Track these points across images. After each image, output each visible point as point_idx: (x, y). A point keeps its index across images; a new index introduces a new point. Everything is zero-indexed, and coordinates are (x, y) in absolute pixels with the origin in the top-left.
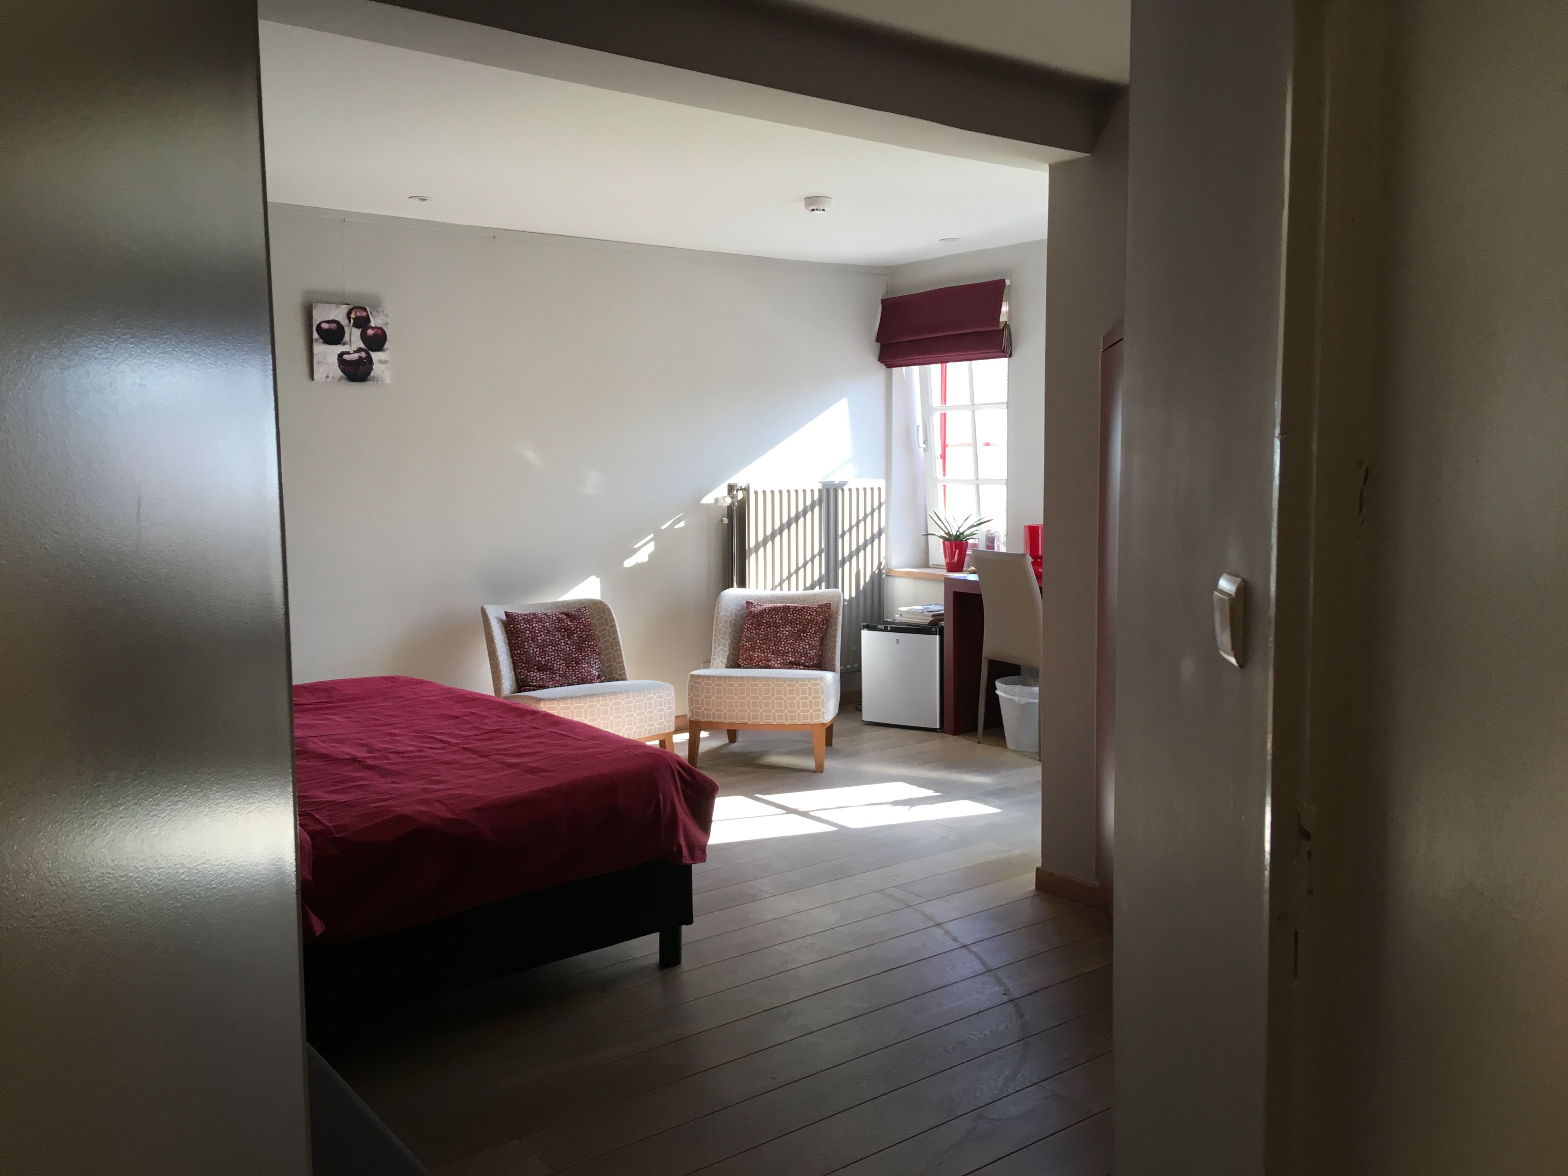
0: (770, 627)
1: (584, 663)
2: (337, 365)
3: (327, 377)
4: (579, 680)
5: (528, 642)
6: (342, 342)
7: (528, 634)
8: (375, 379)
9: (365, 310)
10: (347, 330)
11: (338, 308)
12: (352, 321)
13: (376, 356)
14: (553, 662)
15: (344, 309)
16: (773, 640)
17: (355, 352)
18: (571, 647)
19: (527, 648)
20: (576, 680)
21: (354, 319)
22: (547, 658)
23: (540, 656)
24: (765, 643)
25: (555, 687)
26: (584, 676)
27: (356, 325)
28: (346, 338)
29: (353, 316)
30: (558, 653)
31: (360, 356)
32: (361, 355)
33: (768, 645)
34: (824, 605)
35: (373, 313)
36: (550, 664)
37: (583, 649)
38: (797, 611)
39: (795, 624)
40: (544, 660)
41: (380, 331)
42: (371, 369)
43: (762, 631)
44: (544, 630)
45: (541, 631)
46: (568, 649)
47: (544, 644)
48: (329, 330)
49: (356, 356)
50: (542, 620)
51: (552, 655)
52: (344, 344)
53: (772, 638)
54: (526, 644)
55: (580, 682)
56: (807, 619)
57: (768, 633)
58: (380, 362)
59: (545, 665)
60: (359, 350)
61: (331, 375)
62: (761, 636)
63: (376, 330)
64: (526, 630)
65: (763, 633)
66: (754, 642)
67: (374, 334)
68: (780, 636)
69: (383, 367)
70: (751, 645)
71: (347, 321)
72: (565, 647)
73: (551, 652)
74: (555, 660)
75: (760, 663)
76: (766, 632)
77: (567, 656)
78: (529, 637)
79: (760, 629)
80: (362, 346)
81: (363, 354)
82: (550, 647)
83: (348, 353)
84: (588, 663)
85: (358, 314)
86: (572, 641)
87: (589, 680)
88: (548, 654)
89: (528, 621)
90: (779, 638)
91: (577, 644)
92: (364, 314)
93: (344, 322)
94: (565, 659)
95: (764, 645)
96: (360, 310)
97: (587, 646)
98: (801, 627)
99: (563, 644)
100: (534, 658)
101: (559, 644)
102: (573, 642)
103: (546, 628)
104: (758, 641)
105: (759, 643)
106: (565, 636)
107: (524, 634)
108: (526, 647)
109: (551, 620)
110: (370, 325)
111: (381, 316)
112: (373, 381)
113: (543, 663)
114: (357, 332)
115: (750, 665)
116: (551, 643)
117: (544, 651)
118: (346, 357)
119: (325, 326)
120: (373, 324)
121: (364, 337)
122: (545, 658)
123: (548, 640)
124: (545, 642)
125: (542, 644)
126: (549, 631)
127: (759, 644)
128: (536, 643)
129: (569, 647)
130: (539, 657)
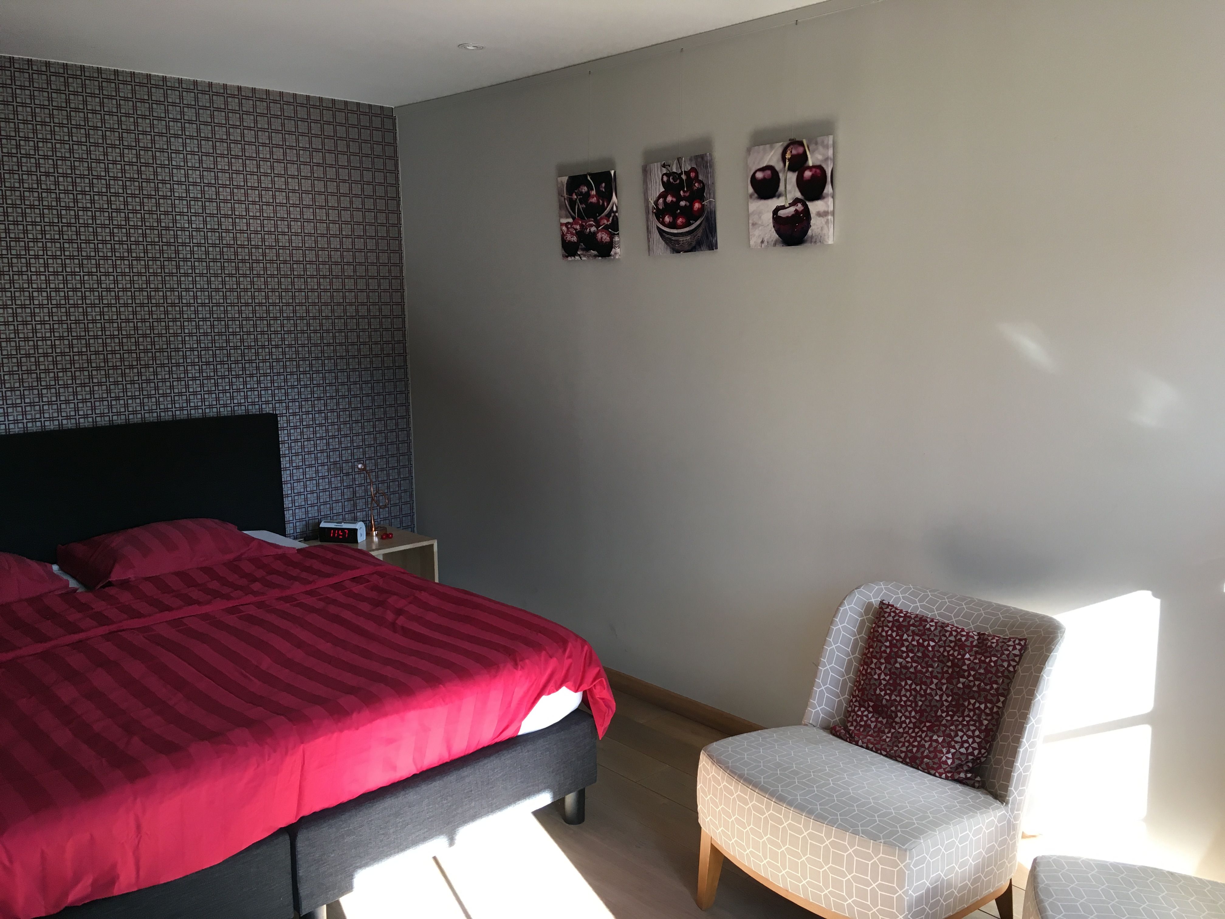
1: (940, 733)
2: (772, 225)
3: (762, 242)
4: (906, 756)
5: (879, 659)
6: (777, 194)
7: (886, 647)
8: (814, 240)
9: (801, 144)
10: (781, 175)
11: (772, 148)
12: (787, 163)
13: (815, 207)
14: (899, 708)
15: (778, 148)
17: (791, 205)
18: (944, 697)
19: (872, 669)
20: (903, 755)
21: (789, 160)
22: (893, 697)
23: (885, 690)
25: (867, 748)
26: (919, 755)
27: (791, 169)
28: (781, 188)
29: (788, 156)
30: (915, 697)
31: (796, 210)
32: (798, 208)
35: (810, 148)
36: (893, 708)
37: (961, 709)
40: (887, 697)
41: (818, 171)
42: (809, 226)
44: (918, 651)
45: (912, 651)
46: (937, 698)
47: (901, 672)
48: (764, 179)
49: (792, 209)
50: (924, 634)
51: (905, 696)
52: (779, 196)
54: (875, 661)
55: (908, 760)
58: (819, 214)
59: (885, 706)
60: (796, 202)
61: (765, 240)
63: (814, 170)
64: (887, 640)
67: (813, 175)
69: (822, 220)
71: (781, 164)
72: (933, 693)
73: (907, 690)
74: (906, 706)
77: (928, 709)
78: (885, 652)
80: (798, 195)
81: (800, 207)
82: (909, 682)
83: (783, 207)
84: (949, 736)
85: (794, 152)
86: (951, 687)
87: (924, 766)
88: (900, 691)
89: (900, 627)
91: (956, 697)
92: (801, 150)
93: (779, 166)
94: (921, 712)
96: (796, 146)
97: (971, 707)
99: (933, 686)
100: (873, 687)
101: (925, 683)
102: (952, 690)
103: (921, 649)
106: (946, 676)
107: (880, 644)
108: (873, 666)
109: (944, 638)
110: (806, 165)
111: (821, 148)
112: (811, 242)
113: (884, 702)
114: (792, 177)
116: (913, 676)
117: (895, 685)
118: (782, 213)
119: (759, 175)
120: (810, 163)
121: (801, 183)
122: (890, 696)
123: (912, 670)
124: (904, 671)
125: (898, 672)
126: (925, 655)
128: (889, 666)
129: (941, 696)
130: (881, 690)
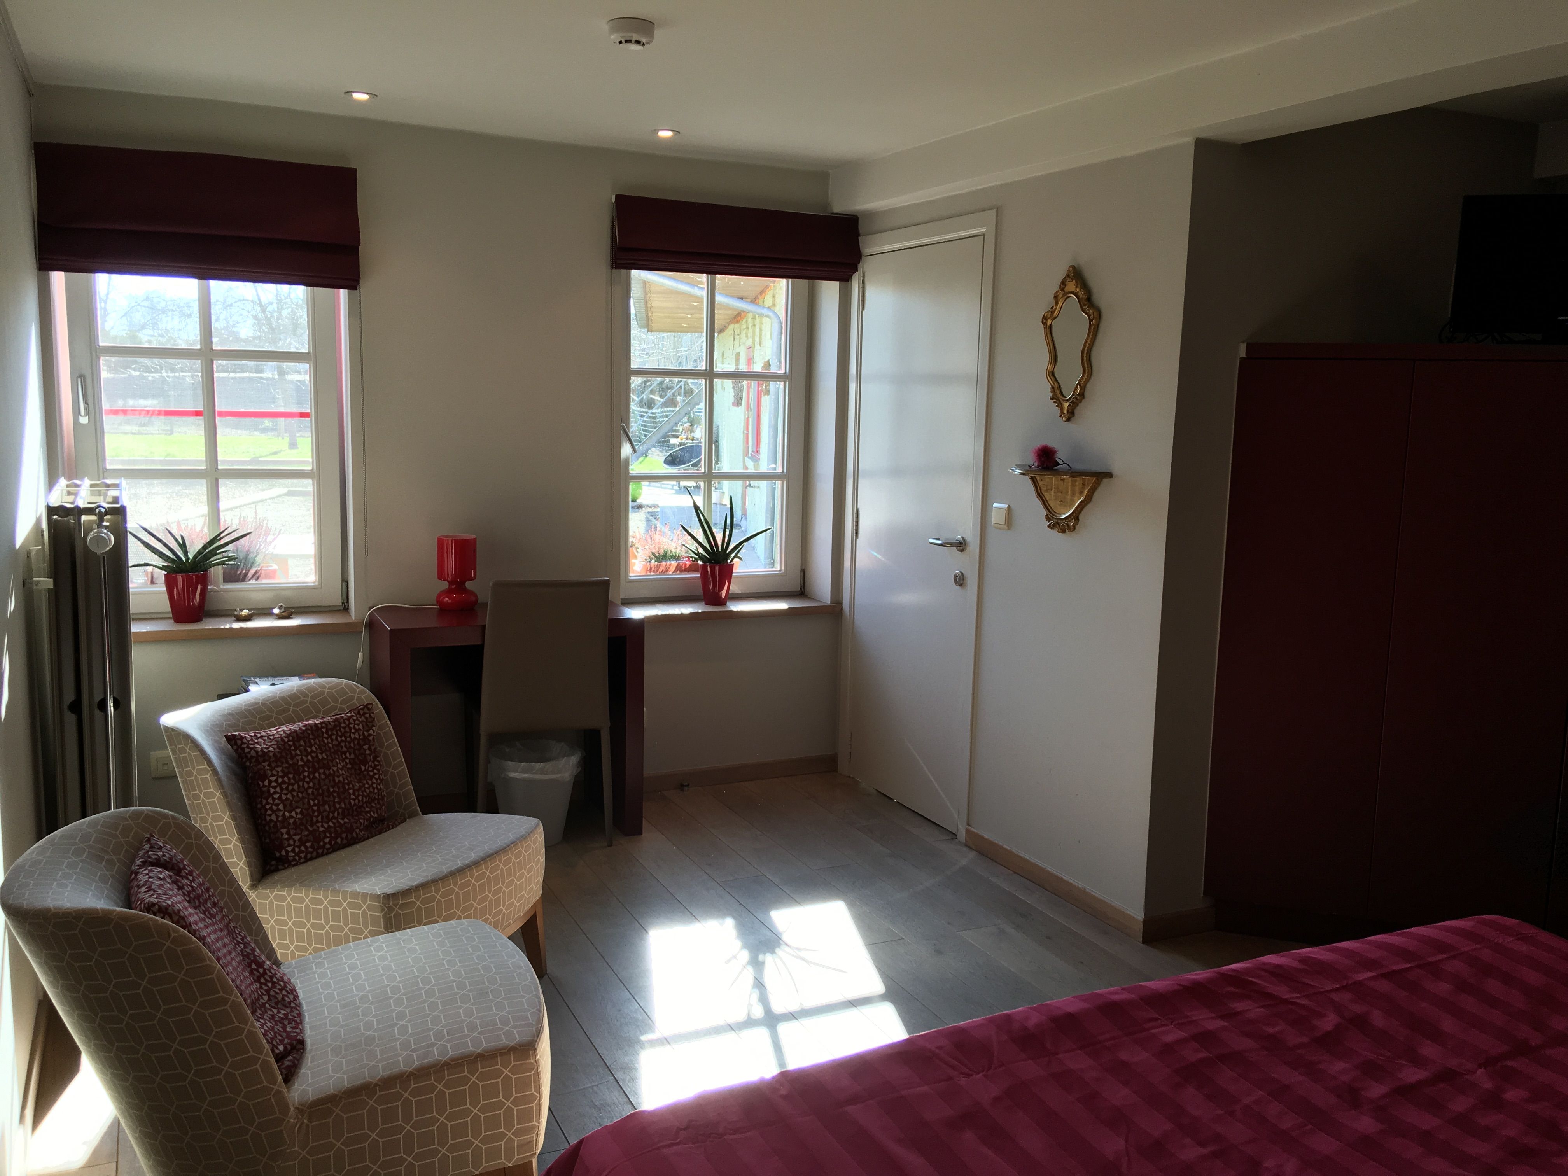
0: (316, 770)
16: (334, 791)
24: (325, 803)
33: (331, 803)
34: (362, 709)
38: (332, 730)
39: (342, 753)
43: (308, 783)
53: (331, 790)
56: (355, 738)
57: (319, 783)
62: (310, 791)
65: (311, 785)
66: (306, 806)
68: (339, 781)
70: (301, 813)
75: (339, 840)
76: (316, 781)
79: (303, 780)
90: (340, 785)
95: (323, 805)
98: (353, 756)
104: (312, 803)
105: (315, 805)
115: (320, 851)
127: (315, 808)
